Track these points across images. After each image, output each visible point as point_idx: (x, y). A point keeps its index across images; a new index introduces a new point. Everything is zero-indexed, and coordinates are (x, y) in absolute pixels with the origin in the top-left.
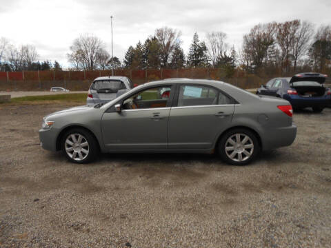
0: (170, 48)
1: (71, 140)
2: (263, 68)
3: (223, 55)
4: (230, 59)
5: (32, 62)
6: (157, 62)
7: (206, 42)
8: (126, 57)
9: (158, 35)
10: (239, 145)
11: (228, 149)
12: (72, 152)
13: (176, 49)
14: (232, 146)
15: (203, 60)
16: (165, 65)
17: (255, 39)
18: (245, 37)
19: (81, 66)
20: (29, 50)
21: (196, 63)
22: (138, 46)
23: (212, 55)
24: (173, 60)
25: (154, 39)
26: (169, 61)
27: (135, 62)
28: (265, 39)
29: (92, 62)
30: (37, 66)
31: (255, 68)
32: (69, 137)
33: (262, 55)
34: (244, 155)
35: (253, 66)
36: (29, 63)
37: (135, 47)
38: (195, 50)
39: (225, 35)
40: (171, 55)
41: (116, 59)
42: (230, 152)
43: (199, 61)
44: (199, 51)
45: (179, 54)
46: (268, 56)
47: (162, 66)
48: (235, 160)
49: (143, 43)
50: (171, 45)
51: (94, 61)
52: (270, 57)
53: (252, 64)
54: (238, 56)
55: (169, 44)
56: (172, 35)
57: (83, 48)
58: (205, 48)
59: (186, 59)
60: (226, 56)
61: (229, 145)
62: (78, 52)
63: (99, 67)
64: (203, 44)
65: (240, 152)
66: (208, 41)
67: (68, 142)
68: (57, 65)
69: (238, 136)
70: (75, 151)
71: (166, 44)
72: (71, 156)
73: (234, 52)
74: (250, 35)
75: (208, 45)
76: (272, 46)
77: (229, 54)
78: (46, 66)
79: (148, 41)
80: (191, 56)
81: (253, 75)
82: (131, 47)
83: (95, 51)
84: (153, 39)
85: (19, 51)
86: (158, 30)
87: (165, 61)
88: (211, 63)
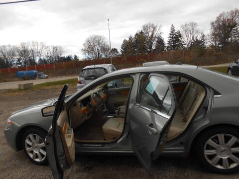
0: (153, 38)
1: (30, 139)
2: (229, 46)
3: (195, 39)
4: (200, 42)
5: (60, 56)
6: (144, 49)
7: (180, 31)
8: (122, 48)
9: (144, 29)
10: (223, 148)
11: (207, 152)
12: (32, 152)
13: (158, 38)
14: (213, 148)
15: (179, 45)
16: (151, 50)
17: (221, 24)
18: (212, 24)
19: (91, 57)
20: (58, 49)
21: (174, 47)
22: (130, 39)
23: (186, 40)
24: (156, 47)
25: (142, 33)
26: (154, 48)
27: (128, 50)
28: (229, 24)
29: (99, 53)
30: (64, 59)
31: (222, 47)
32: (28, 137)
33: (227, 36)
34: (230, 161)
35: (220, 45)
36: (58, 58)
37: (128, 39)
38: (173, 38)
39: (195, 24)
40: (154, 43)
41: (115, 50)
42: (211, 157)
43: (176, 46)
44: (176, 38)
45: (160, 41)
46: (233, 37)
47: (148, 52)
48: (219, 167)
49: (133, 36)
50: (154, 36)
51: (100, 52)
52: (235, 37)
53: (219, 44)
54: (207, 39)
55: (152, 35)
56: (154, 29)
57: (92, 44)
58: (180, 36)
59: (166, 45)
60: (197, 40)
61: (209, 147)
62: (89, 47)
63: (103, 56)
64: (178, 32)
65: (225, 158)
66: (182, 30)
67: (27, 141)
68: (76, 57)
69: (221, 137)
70: (35, 152)
71: (150, 35)
72: (31, 156)
73: (203, 36)
74: (216, 22)
75: (183, 33)
76: (236, 28)
77: (199, 38)
78: (69, 58)
79: (137, 34)
80: (170, 43)
81: (221, 52)
82: (125, 40)
83: (100, 45)
84: (140, 33)
85: (52, 50)
86: (144, 26)
87: (151, 47)
88: (186, 46)
